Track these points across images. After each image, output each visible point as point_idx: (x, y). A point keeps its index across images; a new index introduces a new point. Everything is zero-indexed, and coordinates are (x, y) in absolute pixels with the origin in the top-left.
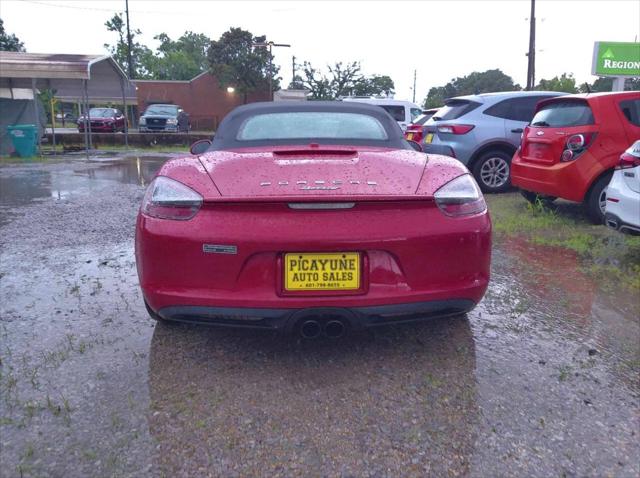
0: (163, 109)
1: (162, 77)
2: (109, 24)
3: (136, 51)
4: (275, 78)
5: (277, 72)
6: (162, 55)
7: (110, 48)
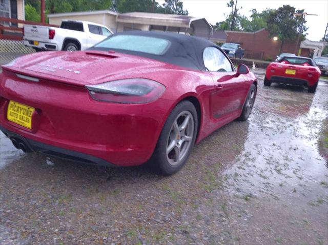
0: (230, 46)
1: (248, 30)
2: (228, 4)
3: (238, 17)
4: (304, 33)
5: (305, 30)
6: (251, 20)
7: (226, 16)
